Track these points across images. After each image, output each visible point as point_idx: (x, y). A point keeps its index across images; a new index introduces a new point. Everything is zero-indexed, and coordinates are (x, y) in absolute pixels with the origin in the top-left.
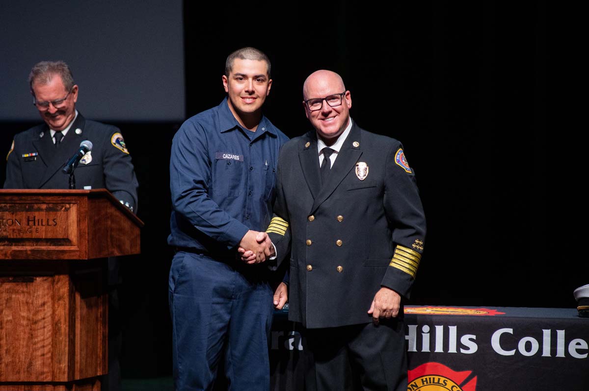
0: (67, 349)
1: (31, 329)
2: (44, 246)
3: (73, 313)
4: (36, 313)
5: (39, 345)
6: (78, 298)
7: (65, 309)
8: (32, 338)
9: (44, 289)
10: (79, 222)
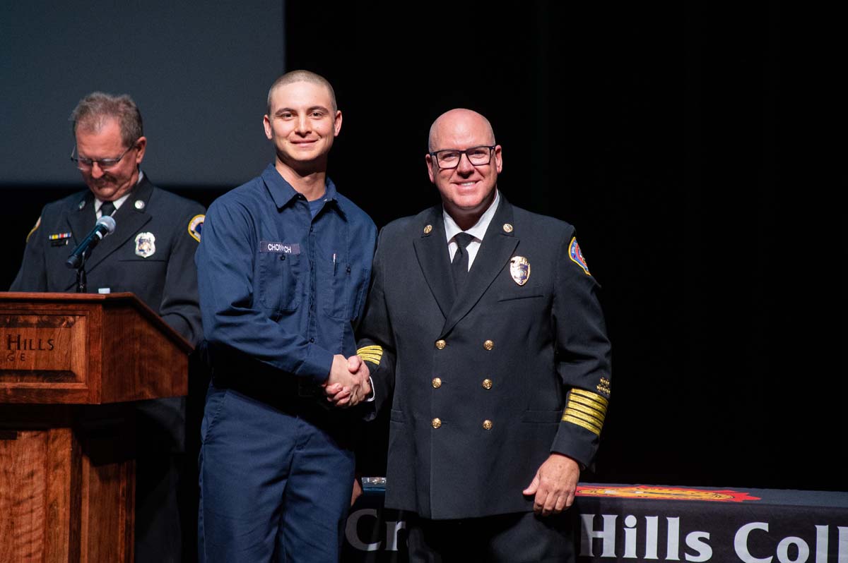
0: (67, 545)
1: (11, 514)
2: (32, 381)
3: (77, 489)
4: (20, 488)
5: (23, 540)
6: (86, 465)
7: (65, 482)
8: (13, 528)
9: (33, 451)
10: (88, 345)
